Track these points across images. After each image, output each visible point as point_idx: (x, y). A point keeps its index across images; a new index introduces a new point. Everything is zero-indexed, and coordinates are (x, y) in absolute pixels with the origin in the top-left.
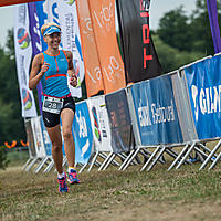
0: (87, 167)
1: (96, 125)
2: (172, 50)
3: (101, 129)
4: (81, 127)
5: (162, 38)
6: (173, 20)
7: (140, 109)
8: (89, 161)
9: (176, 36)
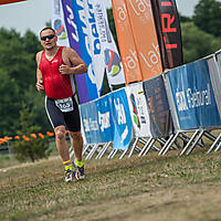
0: (128, 153)
1: (135, 112)
2: (208, 35)
3: (139, 116)
4: (120, 114)
5: (198, 25)
6: (208, 7)
7: (177, 94)
8: (130, 148)
9: (211, 23)
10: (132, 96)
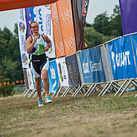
0: (55, 95)
2: (100, 34)
3: (63, 75)
4: (52, 74)
6: (102, 19)
7: (84, 64)
8: (57, 92)
9: (103, 28)
10: (59, 64)
